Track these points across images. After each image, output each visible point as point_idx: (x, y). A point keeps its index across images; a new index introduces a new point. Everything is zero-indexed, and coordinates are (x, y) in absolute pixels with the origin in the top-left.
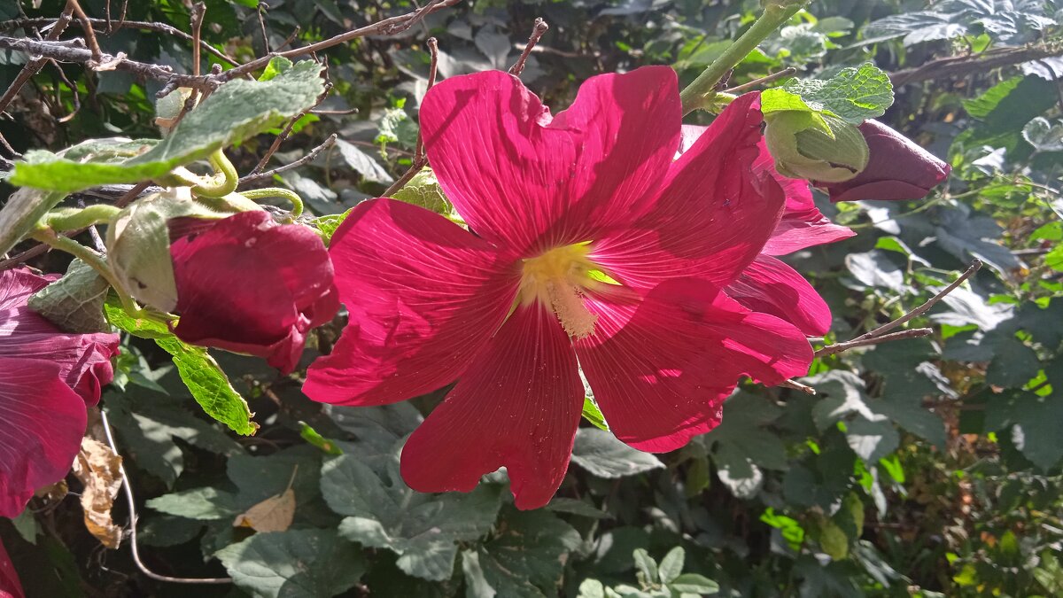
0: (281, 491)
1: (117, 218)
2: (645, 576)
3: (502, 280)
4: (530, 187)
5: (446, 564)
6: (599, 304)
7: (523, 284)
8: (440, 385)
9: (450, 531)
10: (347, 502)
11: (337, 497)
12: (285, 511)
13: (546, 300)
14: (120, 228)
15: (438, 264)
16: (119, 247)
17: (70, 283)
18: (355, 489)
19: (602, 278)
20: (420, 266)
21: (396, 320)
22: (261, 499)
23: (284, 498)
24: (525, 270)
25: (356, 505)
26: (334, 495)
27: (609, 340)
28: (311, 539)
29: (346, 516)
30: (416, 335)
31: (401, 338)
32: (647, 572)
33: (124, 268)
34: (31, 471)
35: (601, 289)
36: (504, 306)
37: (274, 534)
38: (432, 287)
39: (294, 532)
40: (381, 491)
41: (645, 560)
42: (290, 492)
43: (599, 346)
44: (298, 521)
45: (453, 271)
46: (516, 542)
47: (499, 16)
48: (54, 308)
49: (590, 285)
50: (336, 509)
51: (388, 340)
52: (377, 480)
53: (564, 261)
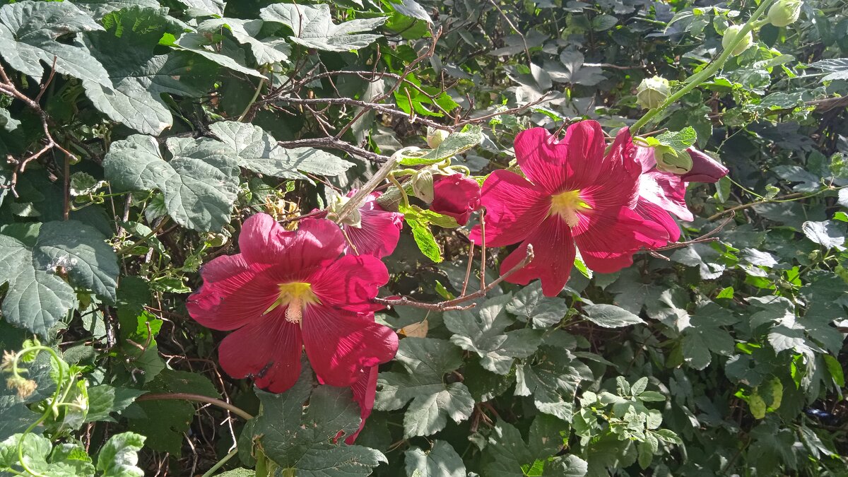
0: (421, 321)
1: (418, 174)
2: (622, 390)
3: (544, 202)
4: (552, 167)
5: (507, 367)
6: (583, 216)
7: (552, 206)
8: (517, 242)
9: (511, 352)
10: (456, 327)
11: (451, 323)
12: (422, 331)
13: (561, 213)
14: (419, 176)
15: (519, 194)
16: (418, 182)
17: (391, 194)
18: (461, 321)
19: (584, 206)
20: (511, 193)
21: (503, 214)
22: (410, 323)
23: (422, 324)
24: (553, 200)
25: (461, 329)
26: (450, 322)
27: (587, 231)
28: (436, 344)
29: (454, 334)
30: (510, 220)
31: (504, 220)
32: (623, 389)
33: (418, 188)
34: (380, 252)
35: (584, 210)
36: (544, 213)
37: (417, 338)
38: (517, 202)
39: (427, 339)
40: (475, 324)
41: (623, 382)
42: (425, 321)
43: (583, 233)
44: (431, 334)
45: (524, 197)
46: (550, 368)
47: (578, 40)
48: (385, 202)
49: (580, 208)
50: (450, 329)
51: (500, 221)
52: (474, 318)
53: (569, 198)
